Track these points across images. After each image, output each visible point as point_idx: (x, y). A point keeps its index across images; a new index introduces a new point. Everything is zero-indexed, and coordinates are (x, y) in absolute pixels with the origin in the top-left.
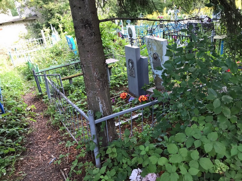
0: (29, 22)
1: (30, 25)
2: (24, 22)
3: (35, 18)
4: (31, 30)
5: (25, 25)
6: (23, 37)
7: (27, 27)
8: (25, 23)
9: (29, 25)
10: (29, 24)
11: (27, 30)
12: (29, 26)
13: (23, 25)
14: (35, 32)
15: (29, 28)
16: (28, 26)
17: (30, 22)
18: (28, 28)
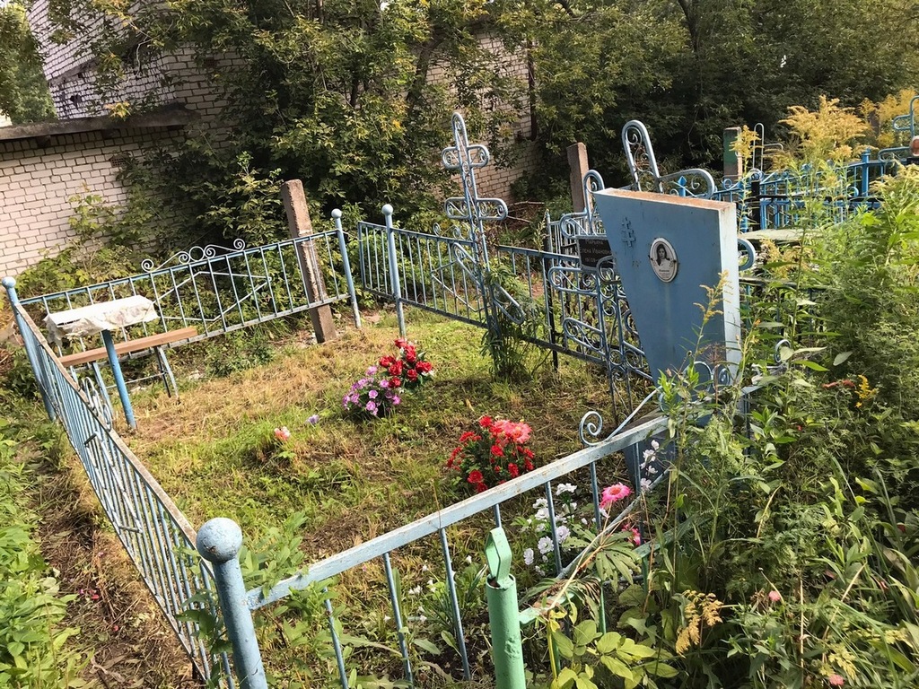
0: (141, 144)
1: (145, 164)
2: (109, 142)
3: (175, 122)
4: (148, 188)
5: (114, 162)
6: (100, 233)
7: (125, 173)
8: (117, 149)
9: (141, 159)
10: (139, 156)
11: (124, 190)
12: (140, 166)
13: (100, 158)
14: (167, 203)
15: (137, 180)
16: (130, 168)
17: (146, 145)
18: (127, 176)
